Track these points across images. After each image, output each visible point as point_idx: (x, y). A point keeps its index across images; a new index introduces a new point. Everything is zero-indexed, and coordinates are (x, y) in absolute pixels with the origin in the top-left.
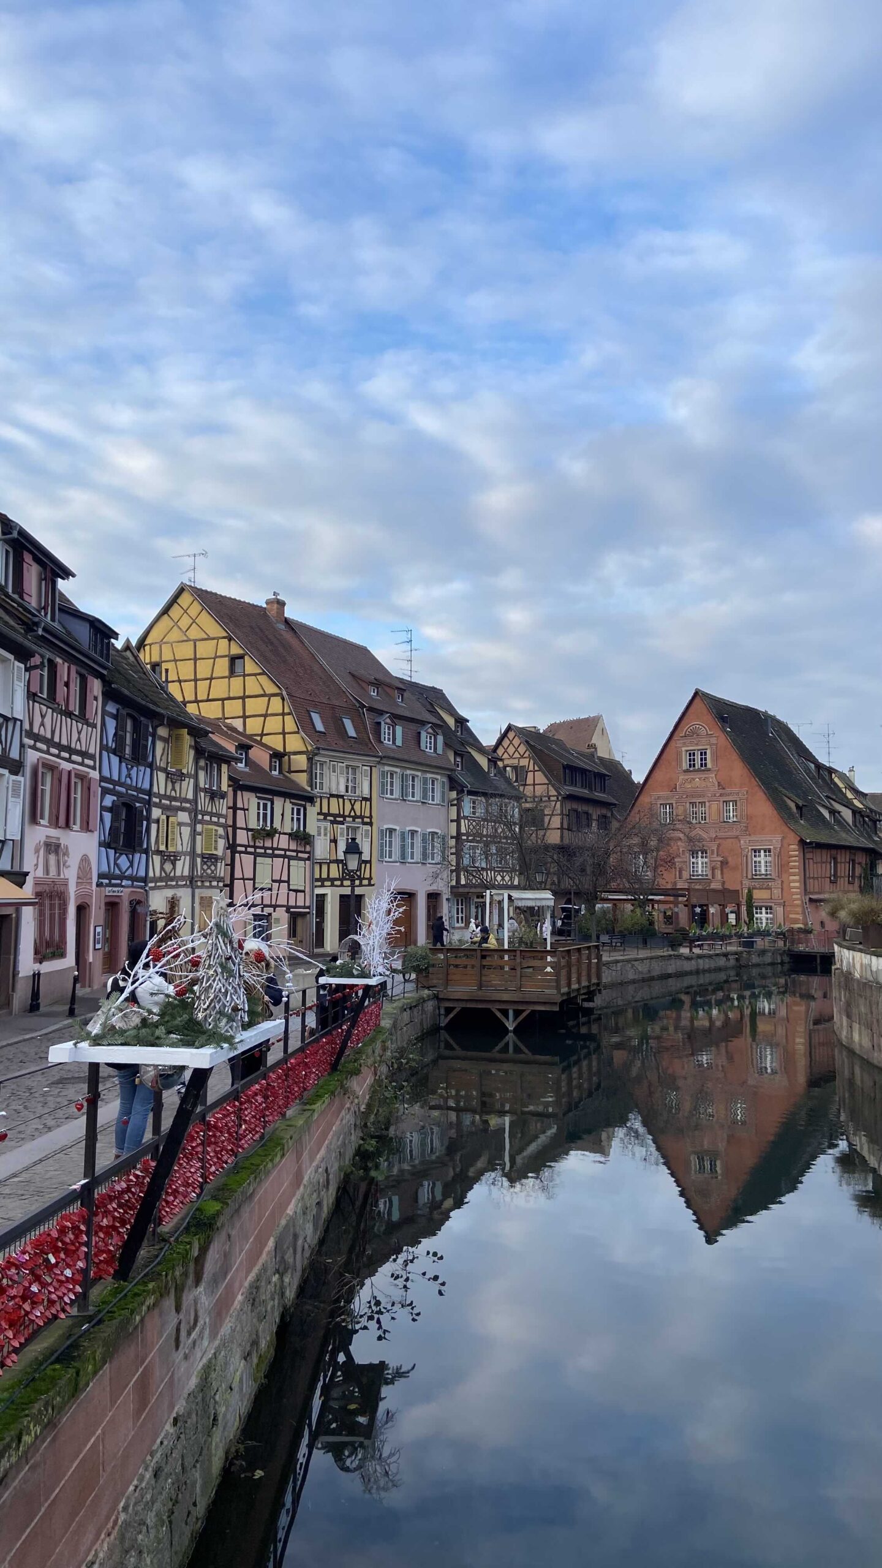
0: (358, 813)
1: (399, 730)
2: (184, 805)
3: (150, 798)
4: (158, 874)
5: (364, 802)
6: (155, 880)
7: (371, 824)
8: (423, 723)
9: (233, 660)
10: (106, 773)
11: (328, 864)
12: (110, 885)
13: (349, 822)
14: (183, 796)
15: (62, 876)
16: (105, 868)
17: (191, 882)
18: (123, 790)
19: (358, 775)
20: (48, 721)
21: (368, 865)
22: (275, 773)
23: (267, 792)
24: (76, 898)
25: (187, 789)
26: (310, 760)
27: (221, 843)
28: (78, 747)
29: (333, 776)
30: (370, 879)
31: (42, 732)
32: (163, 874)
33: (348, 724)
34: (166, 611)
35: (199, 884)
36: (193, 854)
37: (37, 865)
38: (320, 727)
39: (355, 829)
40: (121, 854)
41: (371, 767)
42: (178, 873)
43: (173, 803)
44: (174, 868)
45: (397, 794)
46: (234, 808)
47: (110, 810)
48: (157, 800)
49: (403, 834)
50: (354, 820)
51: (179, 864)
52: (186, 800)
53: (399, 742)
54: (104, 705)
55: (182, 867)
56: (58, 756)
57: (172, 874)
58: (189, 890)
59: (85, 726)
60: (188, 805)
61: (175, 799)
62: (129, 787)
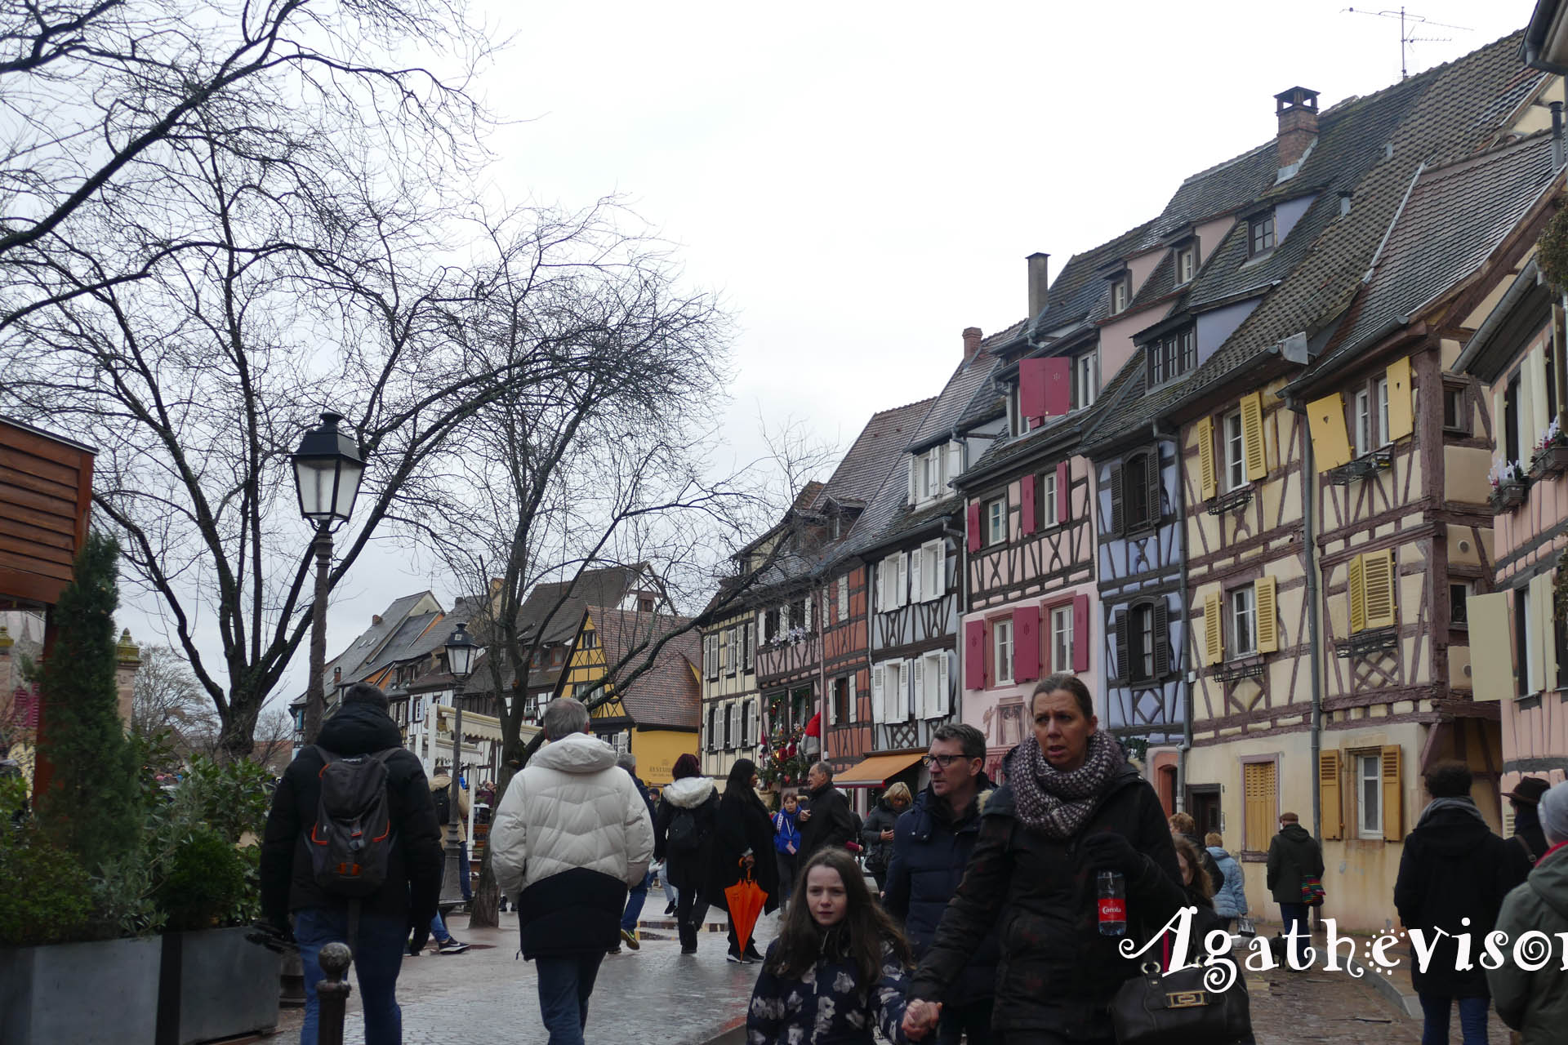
2: (1274, 544)
3: (1186, 575)
4: (1219, 710)
6: (1212, 723)
10: (1105, 575)
14: (1270, 524)
16: (1118, 720)
18: (1139, 585)
20: (1003, 565)
25: (1280, 505)
27: (1414, 587)
28: (1057, 566)
31: (996, 583)
32: (1234, 710)
35: (1352, 716)
40: (1143, 691)
42: (1279, 698)
43: (1243, 556)
44: (1265, 691)
51: (1279, 680)
55: (1292, 684)
57: (1261, 705)
58: (1308, 735)
60: (1290, 538)
61: (1249, 544)
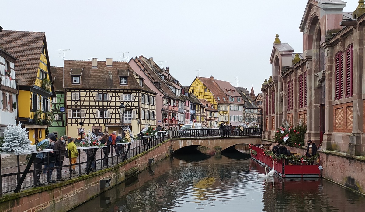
0: (226, 113)
1: (233, 99)
2: (199, 114)
3: (195, 114)
5: (227, 111)
7: (228, 115)
8: (238, 97)
9: (205, 89)
10: (191, 112)
19: (226, 107)
20: (186, 108)
22: (212, 108)
23: (211, 111)
25: (199, 112)
26: (218, 105)
27: (204, 119)
28: (188, 110)
29: (222, 108)
33: (224, 98)
34: (194, 81)
36: (201, 121)
38: (219, 100)
39: (225, 116)
41: (228, 105)
45: (233, 109)
46: (206, 114)
47: (191, 116)
49: (234, 116)
51: (199, 123)
53: (233, 101)
54: (190, 104)
59: (189, 107)
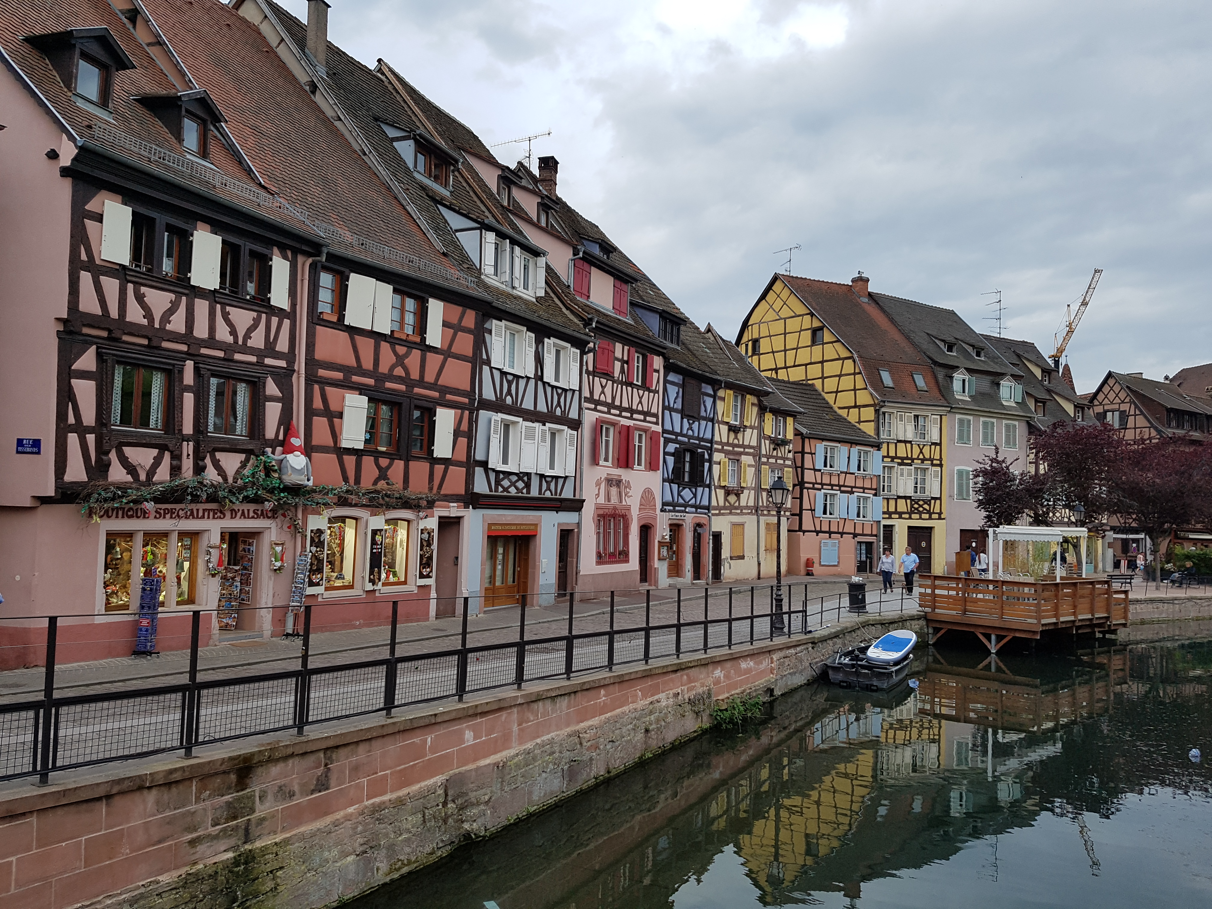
0: (927, 456)
2: (747, 450)
3: (712, 446)
4: (721, 503)
5: (933, 447)
6: (718, 508)
7: (941, 465)
8: (1005, 376)
9: (814, 331)
10: (668, 427)
11: (896, 500)
12: (674, 511)
13: (917, 464)
14: (746, 443)
15: (624, 503)
16: (669, 498)
17: (756, 511)
18: (686, 440)
19: (927, 424)
20: (608, 390)
21: (938, 502)
24: (639, 519)
25: (750, 437)
26: (877, 411)
28: (640, 408)
29: (901, 425)
30: (940, 514)
31: (602, 398)
32: (727, 504)
33: (919, 378)
34: (763, 297)
35: (765, 512)
36: (759, 489)
37: (598, 495)
38: (888, 382)
39: (923, 470)
40: (684, 488)
41: (941, 416)
42: (743, 503)
43: (736, 449)
44: (739, 499)
47: (672, 454)
48: (720, 447)
50: (922, 462)
51: (744, 497)
52: (749, 447)
54: (665, 376)
55: (747, 499)
56: (620, 415)
57: (737, 504)
58: (755, 517)
59: (646, 393)
60: (752, 451)
61: (738, 446)
62: (692, 437)
